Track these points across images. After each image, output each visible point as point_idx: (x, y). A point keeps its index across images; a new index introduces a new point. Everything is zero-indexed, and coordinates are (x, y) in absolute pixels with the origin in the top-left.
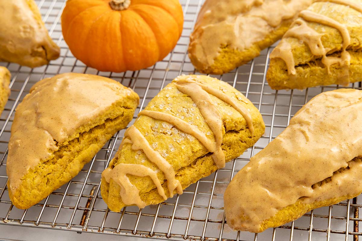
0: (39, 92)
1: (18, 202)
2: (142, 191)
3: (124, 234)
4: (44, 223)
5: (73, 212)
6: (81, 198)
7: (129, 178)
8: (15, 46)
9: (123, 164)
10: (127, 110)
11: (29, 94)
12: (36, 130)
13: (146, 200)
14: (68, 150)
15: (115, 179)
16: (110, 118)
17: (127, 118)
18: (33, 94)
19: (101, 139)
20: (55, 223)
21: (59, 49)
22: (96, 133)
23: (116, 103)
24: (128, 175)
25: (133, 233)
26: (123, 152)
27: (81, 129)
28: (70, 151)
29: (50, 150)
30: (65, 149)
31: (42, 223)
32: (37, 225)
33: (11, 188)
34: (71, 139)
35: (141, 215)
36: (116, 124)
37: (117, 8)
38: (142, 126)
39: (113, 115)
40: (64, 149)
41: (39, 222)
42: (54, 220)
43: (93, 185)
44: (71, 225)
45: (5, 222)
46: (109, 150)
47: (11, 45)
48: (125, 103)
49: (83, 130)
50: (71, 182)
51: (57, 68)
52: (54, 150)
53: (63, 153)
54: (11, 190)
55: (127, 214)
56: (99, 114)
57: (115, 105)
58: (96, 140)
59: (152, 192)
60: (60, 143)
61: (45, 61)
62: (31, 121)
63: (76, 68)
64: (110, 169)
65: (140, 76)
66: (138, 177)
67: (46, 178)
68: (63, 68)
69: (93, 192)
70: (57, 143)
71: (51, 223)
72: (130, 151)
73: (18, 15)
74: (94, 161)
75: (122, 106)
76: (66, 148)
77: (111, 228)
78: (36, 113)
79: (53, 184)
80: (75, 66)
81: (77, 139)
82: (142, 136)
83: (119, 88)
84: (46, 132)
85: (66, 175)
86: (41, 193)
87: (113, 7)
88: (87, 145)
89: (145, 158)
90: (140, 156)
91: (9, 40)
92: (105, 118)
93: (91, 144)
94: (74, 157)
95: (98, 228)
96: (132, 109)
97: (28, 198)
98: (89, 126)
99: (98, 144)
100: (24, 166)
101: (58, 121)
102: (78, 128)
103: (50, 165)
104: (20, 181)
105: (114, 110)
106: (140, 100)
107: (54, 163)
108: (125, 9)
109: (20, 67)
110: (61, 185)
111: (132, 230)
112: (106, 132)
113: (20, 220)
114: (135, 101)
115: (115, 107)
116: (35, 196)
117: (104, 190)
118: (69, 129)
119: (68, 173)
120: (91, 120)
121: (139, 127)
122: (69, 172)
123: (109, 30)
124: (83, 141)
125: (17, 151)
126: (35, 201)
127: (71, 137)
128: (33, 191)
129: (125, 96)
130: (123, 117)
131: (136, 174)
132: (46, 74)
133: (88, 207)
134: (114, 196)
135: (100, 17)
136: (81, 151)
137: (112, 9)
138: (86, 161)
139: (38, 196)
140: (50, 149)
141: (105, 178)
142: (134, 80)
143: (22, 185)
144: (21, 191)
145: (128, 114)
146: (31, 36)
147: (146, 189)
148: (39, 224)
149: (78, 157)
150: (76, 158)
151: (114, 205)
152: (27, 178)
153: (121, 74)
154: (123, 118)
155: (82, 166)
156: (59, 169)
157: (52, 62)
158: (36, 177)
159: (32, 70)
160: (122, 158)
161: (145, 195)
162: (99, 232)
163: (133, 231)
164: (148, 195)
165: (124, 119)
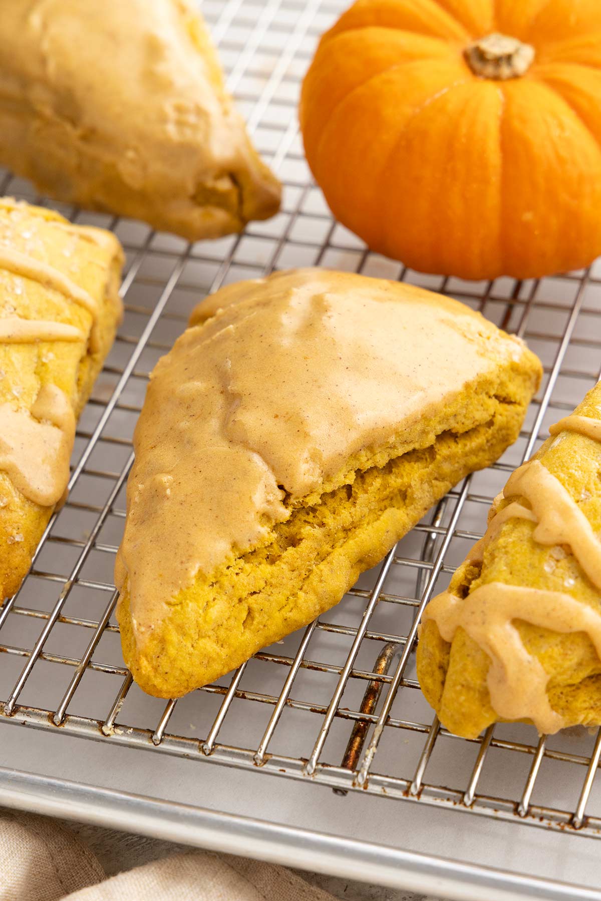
0: (231, 326)
1: (152, 674)
2: (555, 678)
3: (489, 812)
4: (229, 749)
5: (324, 725)
6: (347, 678)
7: (520, 633)
8: (144, 167)
9: (500, 586)
10: (506, 406)
11: (197, 329)
12: (222, 447)
13: (566, 709)
14: (315, 521)
15: (474, 630)
16: (454, 431)
17: (504, 432)
18: (211, 331)
19: (418, 494)
20: (265, 754)
21: (280, 185)
22: (405, 474)
23: (476, 384)
24: (518, 623)
25: (516, 811)
26: (505, 547)
27: (364, 456)
28: (322, 525)
29: (266, 516)
30: (306, 518)
31: (224, 748)
32: (208, 752)
33: (135, 626)
34: (329, 488)
35: (545, 755)
36: (467, 448)
37: (490, 70)
38: (568, 468)
39: (463, 420)
40: (304, 518)
41: (214, 744)
42: (262, 743)
43: (387, 641)
44: (317, 764)
45: (103, 733)
46: (438, 533)
47: (132, 162)
48: (502, 384)
49: (370, 461)
50: (317, 626)
51: (271, 247)
52: (276, 520)
53: (302, 530)
54: (136, 633)
55: (496, 746)
56: (422, 416)
57: (474, 389)
58: (404, 495)
59: (586, 686)
60: (297, 498)
61: (236, 223)
62: (205, 418)
63: (330, 254)
64: (453, 599)
65: (540, 297)
66: (551, 632)
67: (244, 606)
68: (288, 249)
69: (383, 664)
70: (288, 495)
71: (250, 750)
72: (526, 547)
73: (162, 68)
74: (392, 563)
75: (492, 393)
76: (311, 514)
77: (445, 788)
78: (222, 393)
79: (264, 626)
80: (327, 245)
81: (345, 490)
82: (568, 499)
83: (484, 335)
84: (256, 459)
85: (306, 601)
86: (224, 652)
87: (478, 65)
88: (375, 509)
89: (577, 575)
90: (559, 564)
91: (127, 147)
92: (439, 429)
93: (386, 508)
94: (333, 547)
95: (404, 783)
96: (519, 404)
97: (185, 664)
98: (389, 450)
99: (409, 512)
100: (182, 562)
101: (298, 428)
102: (354, 455)
103: (260, 563)
104: (166, 607)
105: (466, 407)
106: (544, 377)
107: (272, 560)
108: (516, 77)
109: (151, 236)
110: (287, 631)
111: (512, 802)
112: (436, 475)
113: (153, 733)
114: (530, 378)
115: (473, 395)
116: (208, 660)
117: (430, 664)
118: (327, 453)
119: (312, 597)
120: (397, 433)
121: (559, 468)
122: (316, 593)
123: (463, 140)
124: (367, 495)
125: (160, 512)
126: (205, 674)
127: (330, 481)
128: (203, 643)
129: (505, 363)
130: (492, 428)
131: (546, 623)
132: (233, 263)
133: (367, 710)
134: (467, 687)
135: (437, 96)
136: (355, 528)
137: (474, 72)
138: (368, 564)
139: (214, 660)
140: (263, 515)
141: (438, 623)
142: (518, 311)
143: (171, 619)
144: (165, 641)
145: (508, 422)
146: (199, 137)
147: (569, 673)
148: (212, 750)
149: (344, 547)
150: (338, 551)
151: (463, 715)
152: (188, 601)
153: (480, 288)
154: (490, 431)
155: (355, 578)
156: (285, 581)
157: (254, 227)
158: (214, 599)
159: (190, 247)
160: (501, 565)
161: (565, 691)
162: (405, 798)
163: (518, 805)
164: (573, 693)
165: (493, 437)
